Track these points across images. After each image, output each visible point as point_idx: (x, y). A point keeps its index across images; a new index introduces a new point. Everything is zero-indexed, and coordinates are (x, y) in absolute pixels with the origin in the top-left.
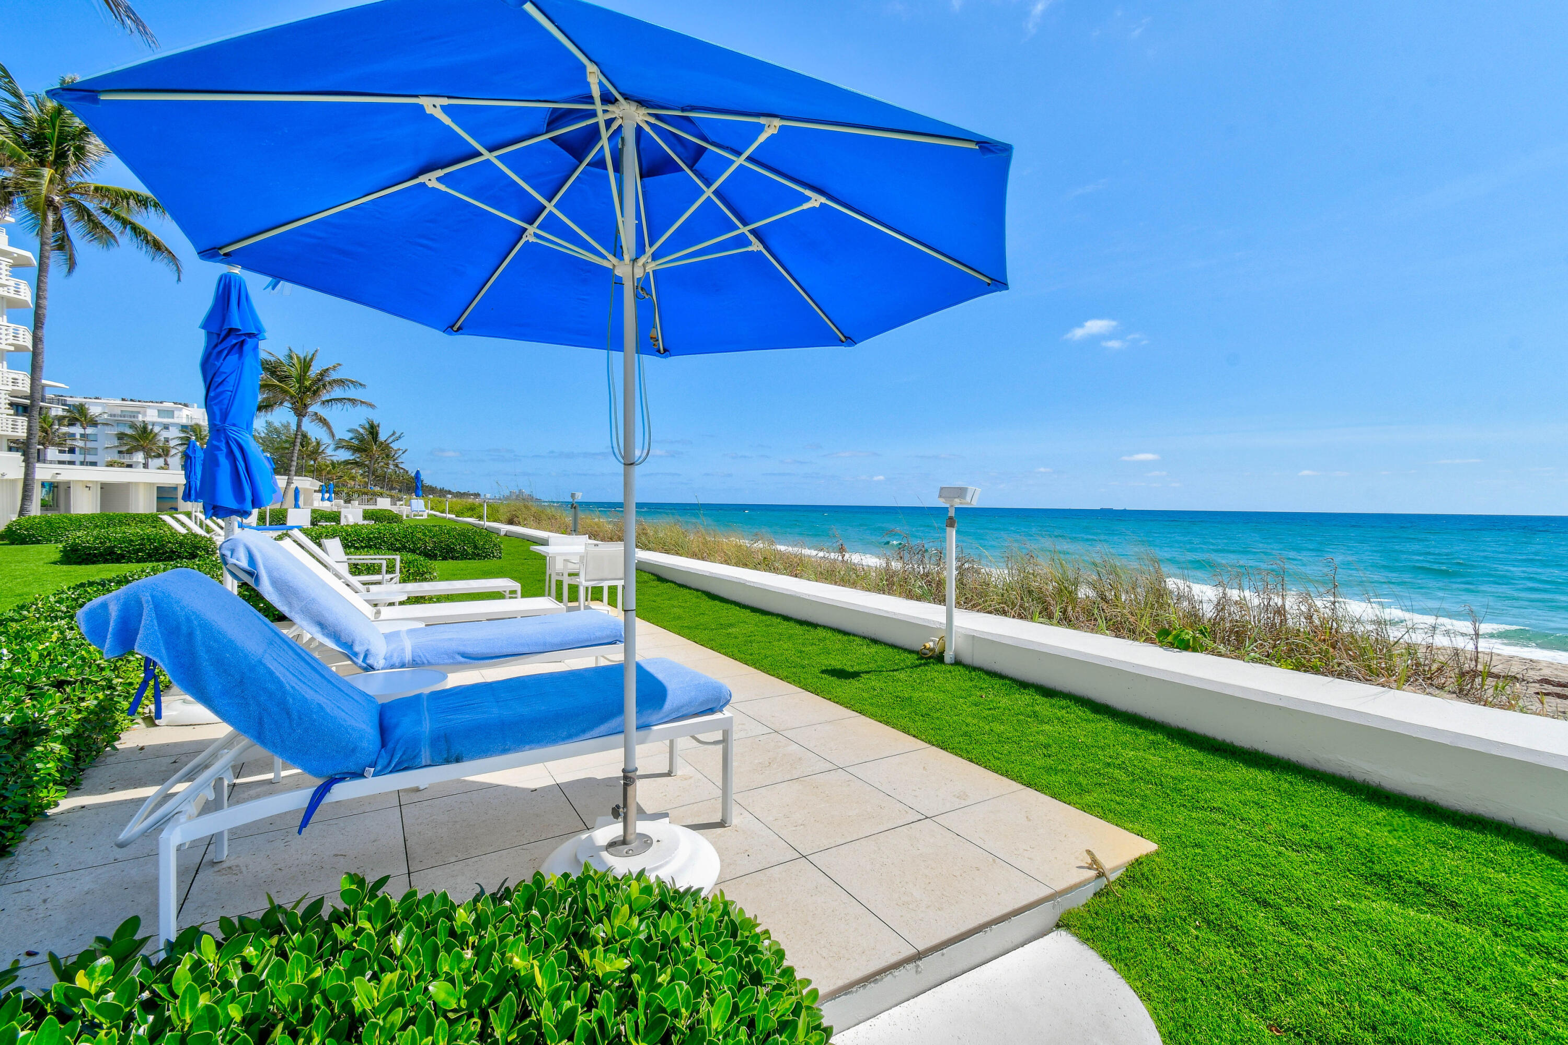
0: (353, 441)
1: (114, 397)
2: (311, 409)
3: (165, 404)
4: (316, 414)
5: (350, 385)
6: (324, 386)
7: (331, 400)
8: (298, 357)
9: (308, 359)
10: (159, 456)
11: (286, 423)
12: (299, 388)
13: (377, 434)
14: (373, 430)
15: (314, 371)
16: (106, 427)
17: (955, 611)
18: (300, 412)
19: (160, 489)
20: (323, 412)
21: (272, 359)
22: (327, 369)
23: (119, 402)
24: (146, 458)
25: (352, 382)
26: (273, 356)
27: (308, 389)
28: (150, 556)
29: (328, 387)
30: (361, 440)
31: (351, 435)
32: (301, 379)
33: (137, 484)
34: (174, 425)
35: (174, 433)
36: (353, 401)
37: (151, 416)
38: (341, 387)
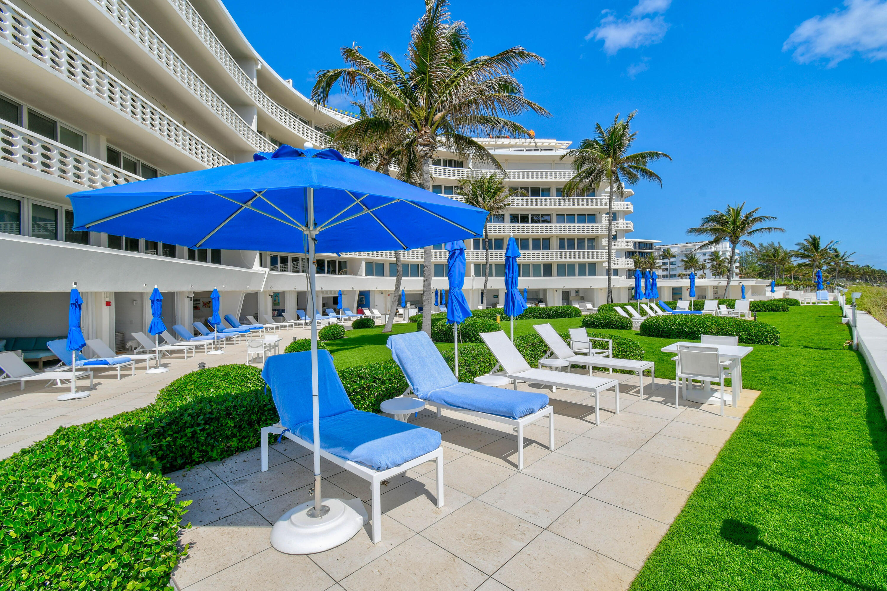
0: (800, 251)
1: (683, 243)
2: (741, 239)
4: (745, 241)
5: (766, 219)
6: (748, 223)
7: (753, 231)
8: (733, 209)
9: (739, 209)
10: (700, 269)
11: (771, 244)
12: (734, 227)
13: (818, 244)
14: (815, 243)
15: (742, 216)
16: (679, 257)
18: (734, 242)
19: (674, 289)
20: (749, 239)
21: (717, 214)
22: (750, 213)
23: (685, 245)
25: (767, 218)
26: (718, 212)
27: (739, 227)
28: (606, 326)
29: (751, 224)
30: (806, 249)
31: (798, 247)
32: (734, 223)
33: (664, 287)
36: (769, 229)
38: (759, 222)
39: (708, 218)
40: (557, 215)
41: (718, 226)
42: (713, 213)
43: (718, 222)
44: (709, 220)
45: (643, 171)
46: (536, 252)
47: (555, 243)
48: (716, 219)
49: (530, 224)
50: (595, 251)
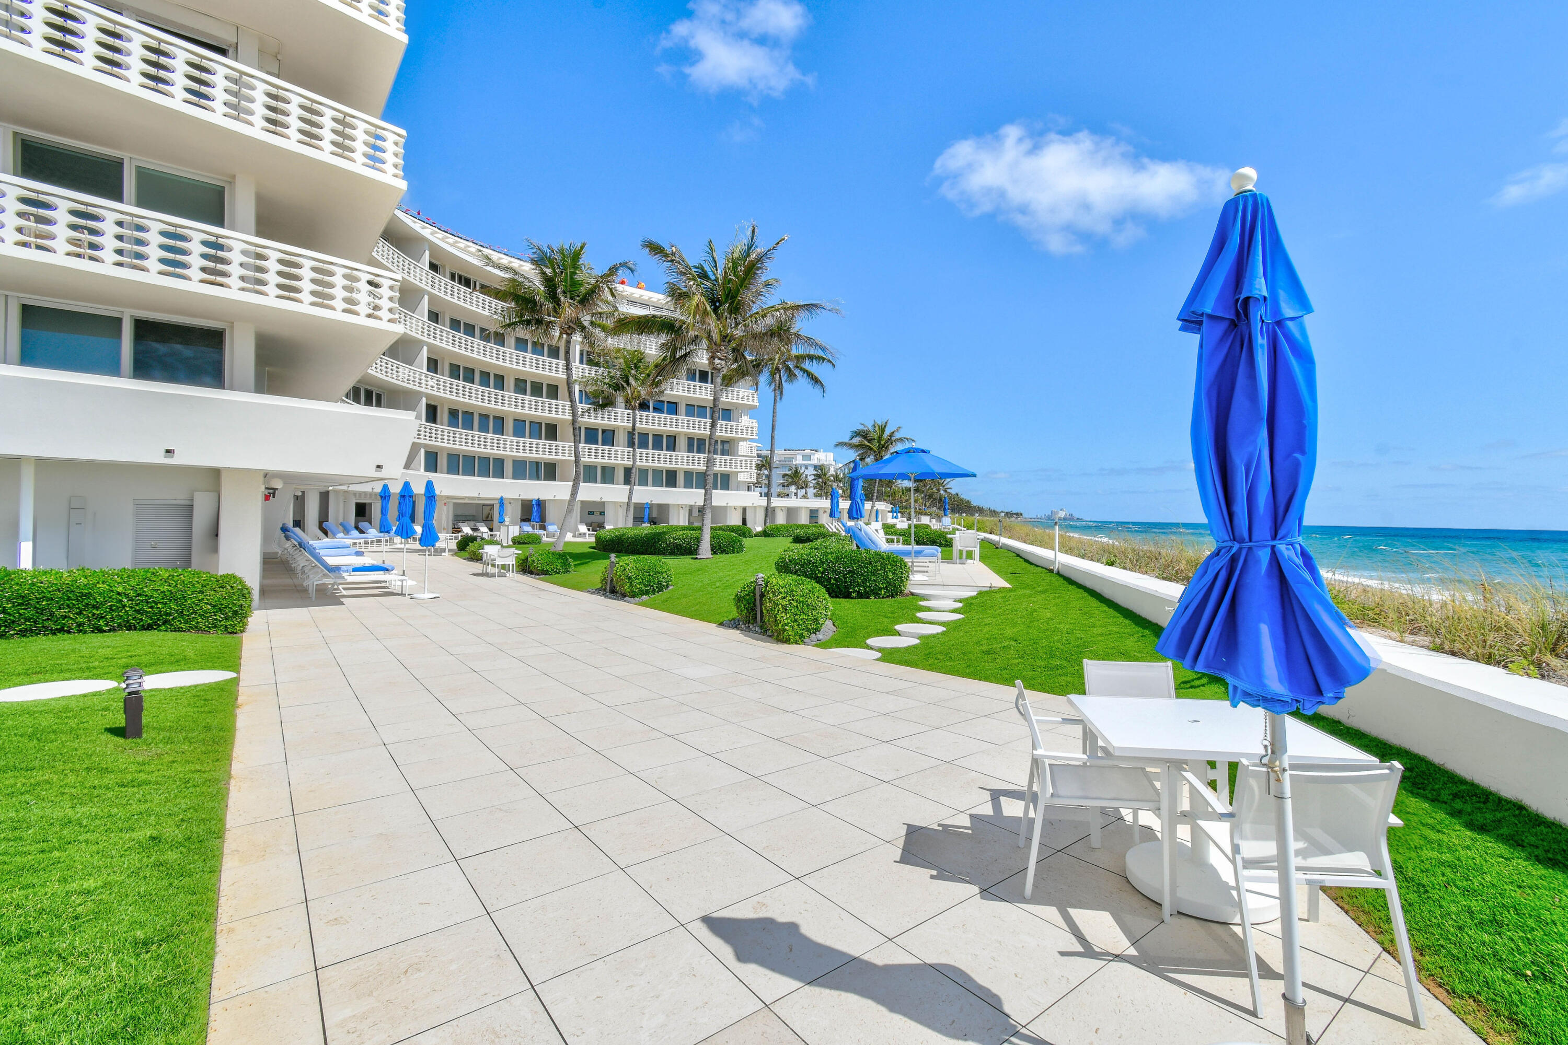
1: (782, 448)
3: (806, 451)
6: (892, 444)
8: (878, 426)
9: (884, 426)
10: (802, 488)
12: (878, 445)
15: (887, 434)
16: (778, 470)
17: (1058, 553)
19: (811, 511)
21: (865, 429)
22: (894, 432)
24: (796, 489)
25: (907, 439)
26: (865, 427)
27: (883, 446)
29: (894, 443)
32: (879, 440)
34: (810, 465)
35: (811, 471)
37: (799, 460)
39: (856, 432)
40: (687, 405)
41: (866, 443)
42: (861, 427)
43: (865, 438)
44: (857, 434)
45: (802, 369)
46: (657, 452)
47: (682, 443)
48: (864, 434)
49: (651, 414)
50: (728, 458)
